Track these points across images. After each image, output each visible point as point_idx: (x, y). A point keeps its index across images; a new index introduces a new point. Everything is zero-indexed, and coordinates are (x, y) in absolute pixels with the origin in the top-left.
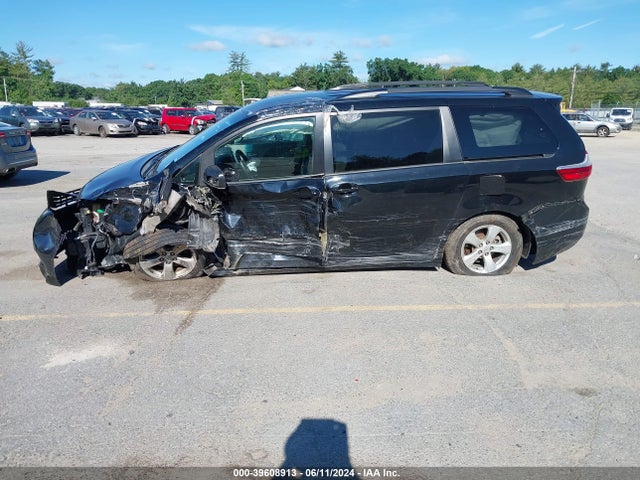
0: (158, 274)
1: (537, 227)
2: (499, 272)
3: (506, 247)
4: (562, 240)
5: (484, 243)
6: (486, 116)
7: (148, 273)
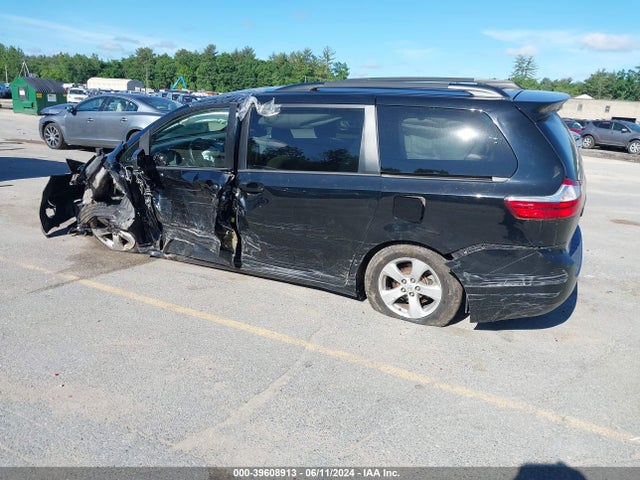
0: (110, 243)
1: (465, 274)
2: (425, 321)
3: (435, 291)
4: (514, 299)
5: (408, 280)
6: (426, 120)
7: (102, 240)
